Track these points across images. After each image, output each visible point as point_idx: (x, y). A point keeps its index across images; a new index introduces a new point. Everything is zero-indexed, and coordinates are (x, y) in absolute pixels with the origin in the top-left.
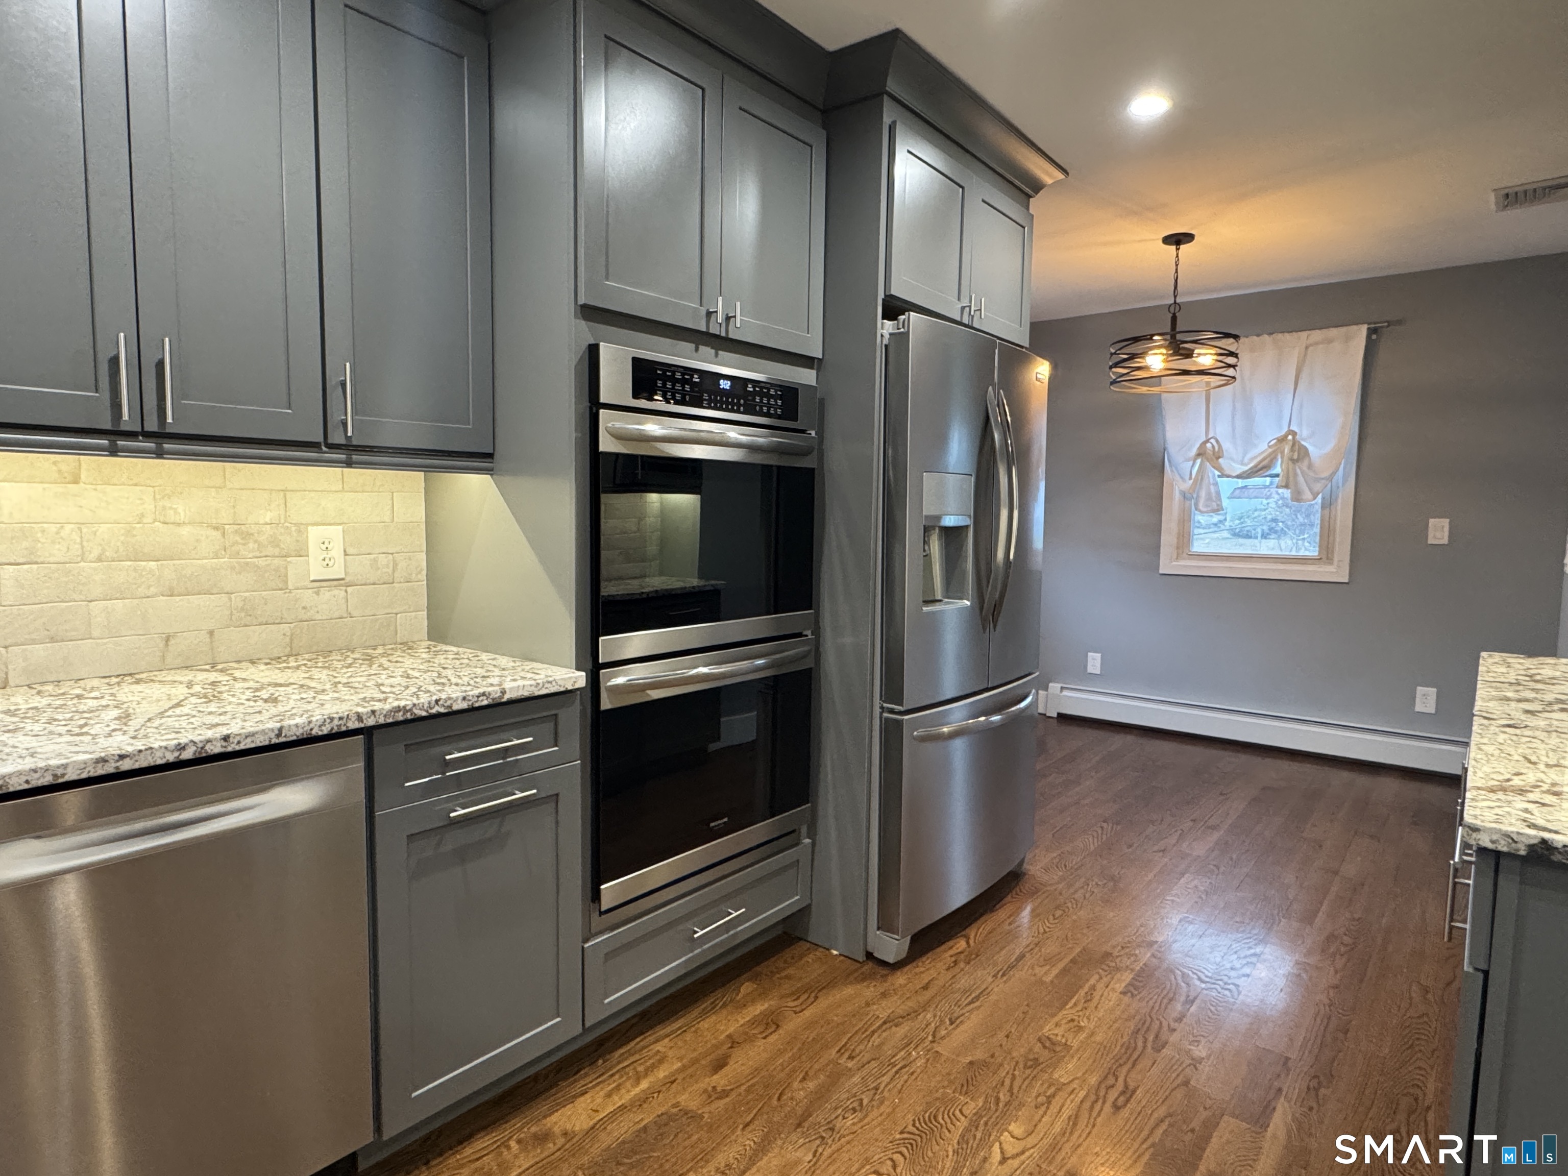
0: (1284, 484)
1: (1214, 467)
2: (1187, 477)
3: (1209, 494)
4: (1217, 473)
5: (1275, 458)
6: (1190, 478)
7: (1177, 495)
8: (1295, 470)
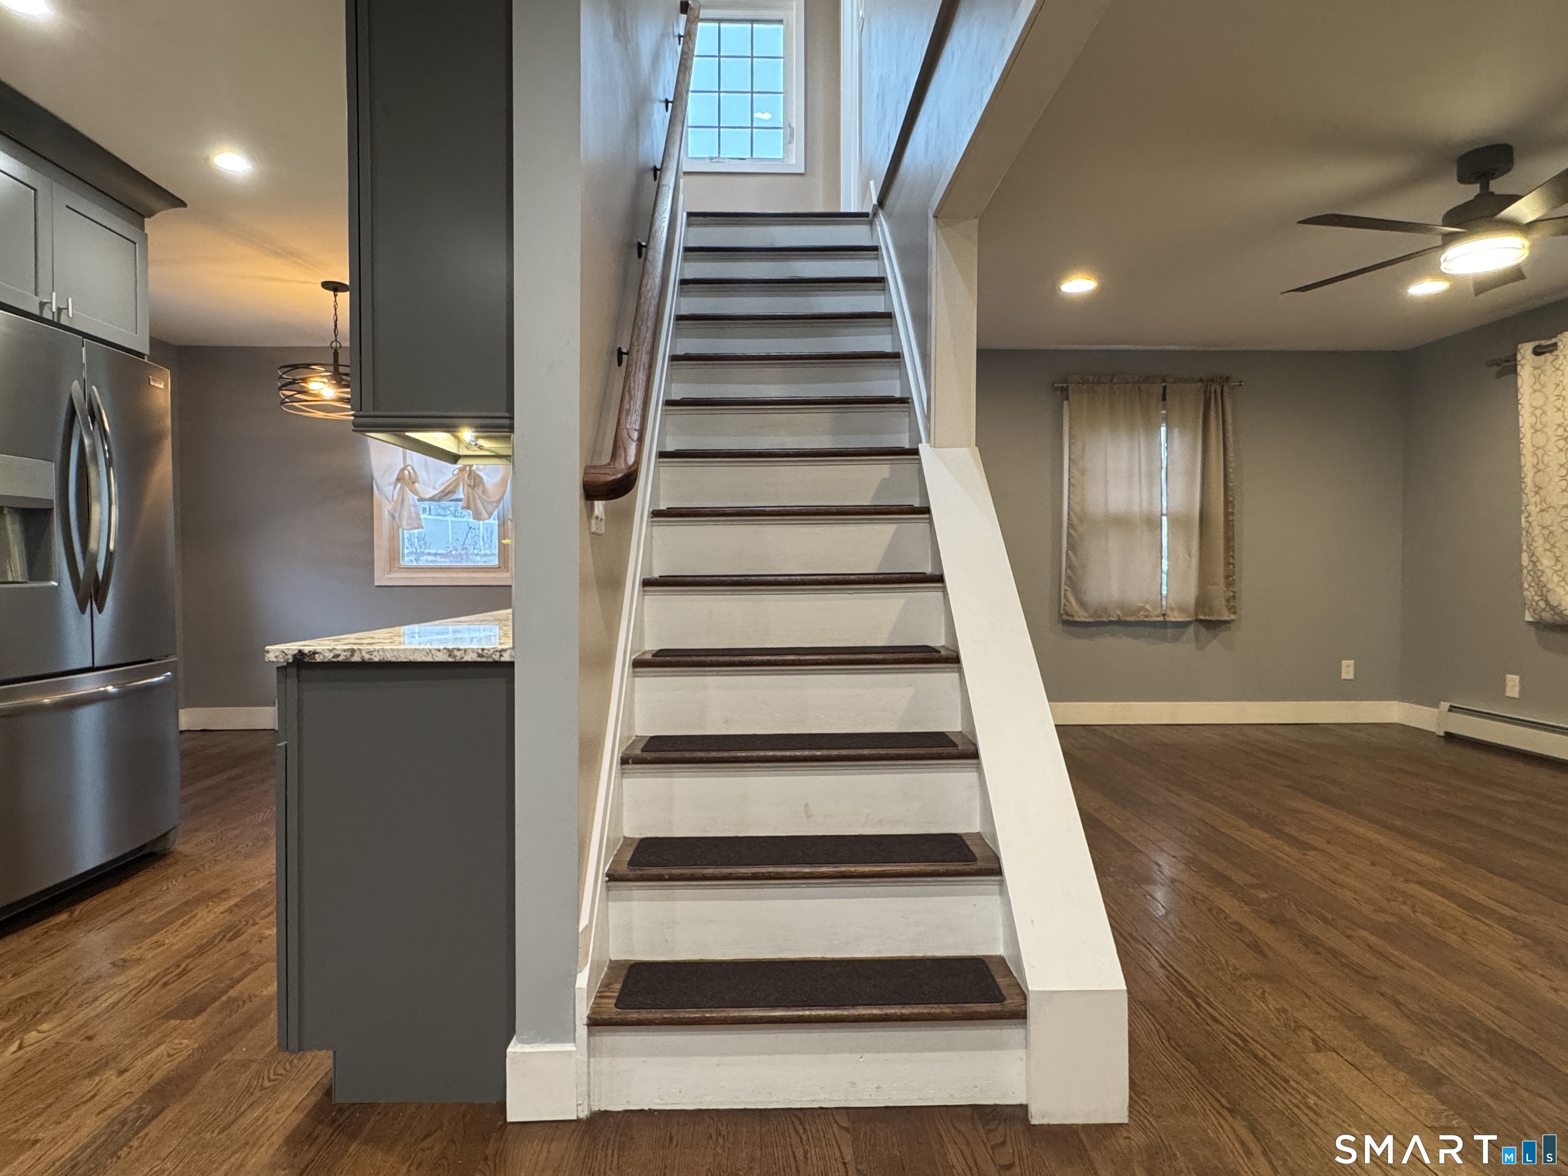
0: (465, 505)
1: (411, 491)
2: (391, 499)
3: (410, 513)
4: (416, 497)
5: (458, 484)
6: (393, 501)
7: (386, 515)
8: (473, 493)
